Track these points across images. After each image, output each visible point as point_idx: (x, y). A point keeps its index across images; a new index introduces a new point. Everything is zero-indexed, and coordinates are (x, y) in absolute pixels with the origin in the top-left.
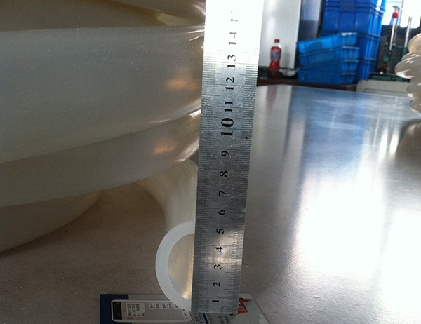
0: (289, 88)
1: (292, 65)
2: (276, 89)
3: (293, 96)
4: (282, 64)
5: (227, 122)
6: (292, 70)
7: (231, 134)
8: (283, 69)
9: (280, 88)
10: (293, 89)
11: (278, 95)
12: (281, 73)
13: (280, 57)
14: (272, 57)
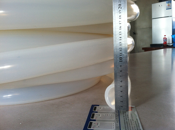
0: (171, 49)
1: (171, 42)
2: (166, 49)
3: (172, 51)
4: (167, 42)
5: (121, 58)
6: (171, 44)
7: (122, 61)
8: (168, 44)
9: (168, 49)
10: (172, 49)
11: (167, 51)
12: (168, 45)
13: (166, 40)
14: (164, 41)
